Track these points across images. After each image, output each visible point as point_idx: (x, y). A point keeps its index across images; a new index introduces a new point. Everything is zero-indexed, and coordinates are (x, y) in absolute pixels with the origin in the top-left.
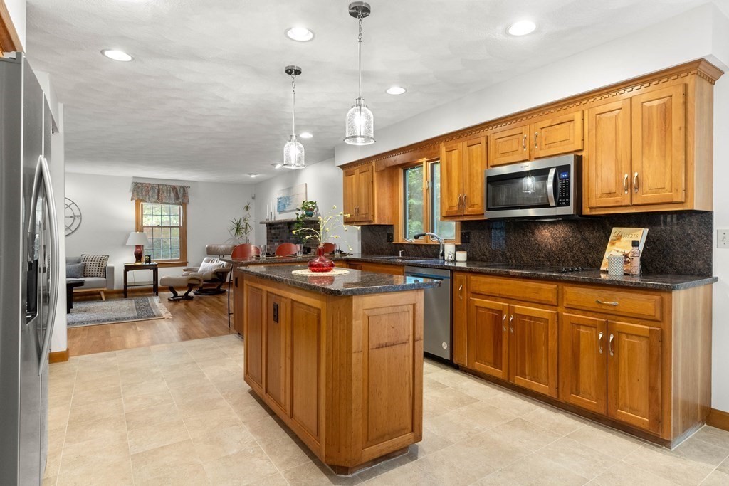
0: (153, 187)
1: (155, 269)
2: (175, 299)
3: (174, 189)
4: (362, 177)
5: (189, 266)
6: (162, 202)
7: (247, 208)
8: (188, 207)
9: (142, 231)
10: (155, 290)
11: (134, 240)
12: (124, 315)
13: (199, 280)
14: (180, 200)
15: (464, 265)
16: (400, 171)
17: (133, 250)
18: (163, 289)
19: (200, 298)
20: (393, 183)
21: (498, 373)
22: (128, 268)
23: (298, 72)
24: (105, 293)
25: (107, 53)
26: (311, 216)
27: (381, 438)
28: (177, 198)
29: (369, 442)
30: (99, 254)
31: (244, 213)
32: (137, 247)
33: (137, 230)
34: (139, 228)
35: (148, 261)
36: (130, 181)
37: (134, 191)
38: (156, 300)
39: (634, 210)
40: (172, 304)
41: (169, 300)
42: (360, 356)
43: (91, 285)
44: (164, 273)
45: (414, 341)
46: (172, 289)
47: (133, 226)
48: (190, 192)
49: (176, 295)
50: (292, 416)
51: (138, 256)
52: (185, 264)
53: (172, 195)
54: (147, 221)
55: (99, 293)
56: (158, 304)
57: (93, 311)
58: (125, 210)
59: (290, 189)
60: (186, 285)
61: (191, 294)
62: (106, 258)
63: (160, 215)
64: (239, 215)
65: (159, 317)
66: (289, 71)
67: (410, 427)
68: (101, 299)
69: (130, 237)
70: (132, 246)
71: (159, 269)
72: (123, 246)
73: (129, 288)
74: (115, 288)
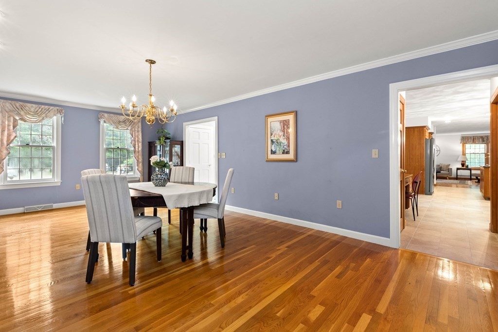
0: (471, 137)
1: (470, 170)
3: (482, 137)
6: (475, 143)
9: (465, 155)
10: (471, 179)
11: (461, 159)
14: (485, 142)
17: (461, 162)
18: (474, 179)
22: (458, 169)
24: (448, 177)
28: (483, 141)
30: (447, 163)
33: (463, 155)
35: (468, 167)
36: (461, 136)
37: (461, 140)
38: (470, 182)
41: (476, 183)
43: (443, 174)
44: (473, 172)
46: (477, 178)
47: (461, 153)
51: (463, 165)
53: (481, 140)
54: (468, 152)
55: (446, 177)
58: (458, 147)
62: (449, 165)
63: (474, 149)
69: (460, 157)
70: (459, 161)
71: (472, 171)
72: (457, 161)
73: (458, 177)
74: (453, 176)
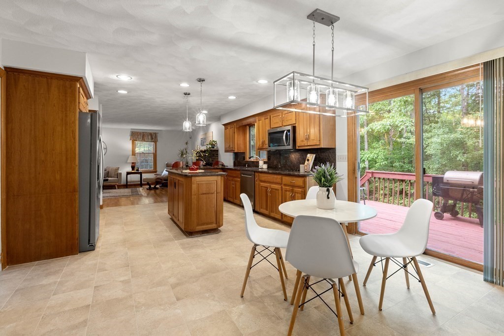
0: (140, 133)
1: (141, 174)
2: (150, 189)
3: (151, 134)
4: (231, 130)
5: (157, 173)
6: (145, 141)
7: (187, 143)
8: (158, 143)
9: (135, 155)
10: (141, 185)
11: (131, 160)
12: (125, 194)
13: (161, 179)
14: (154, 140)
15: (266, 170)
16: (248, 127)
17: (131, 165)
18: (145, 185)
19: (163, 189)
20: (245, 134)
21: (266, 212)
22: (128, 173)
23: (189, 94)
24: (118, 186)
25: (119, 91)
26: (214, 148)
27: (203, 224)
28: (152, 139)
29: (198, 225)
30: (114, 166)
31: (185, 146)
32: (133, 163)
33: (133, 155)
34: (134, 154)
35: (138, 170)
36: (130, 131)
37: (131, 136)
38: (141, 189)
39: (308, 148)
40: (148, 191)
41: (147, 189)
42: (195, 196)
43: (112, 181)
44: (145, 176)
45: (217, 193)
46: (148, 184)
47: (131, 153)
48: (158, 135)
49: (150, 186)
50: (178, 220)
51: (133, 168)
52: (156, 172)
53: (150, 137)
54: (137, 150)
55: (115, 186)
56: (141, 190)
57: (112, 193)
58: (127, 145)
59: (206, 134)
60: (155, 181)
61: (158, 186)
62: (118, 169)
63: (144, 147)
64: (182, 147)
65: (141, 196)
66: (185, 94)
67: (215, 222)
68: (115, 188)
69: (129, 158)
70: (130, 163)
71: (143, 174)
72: (126, 162)
73: (128, 183)
74: (122, 183)
